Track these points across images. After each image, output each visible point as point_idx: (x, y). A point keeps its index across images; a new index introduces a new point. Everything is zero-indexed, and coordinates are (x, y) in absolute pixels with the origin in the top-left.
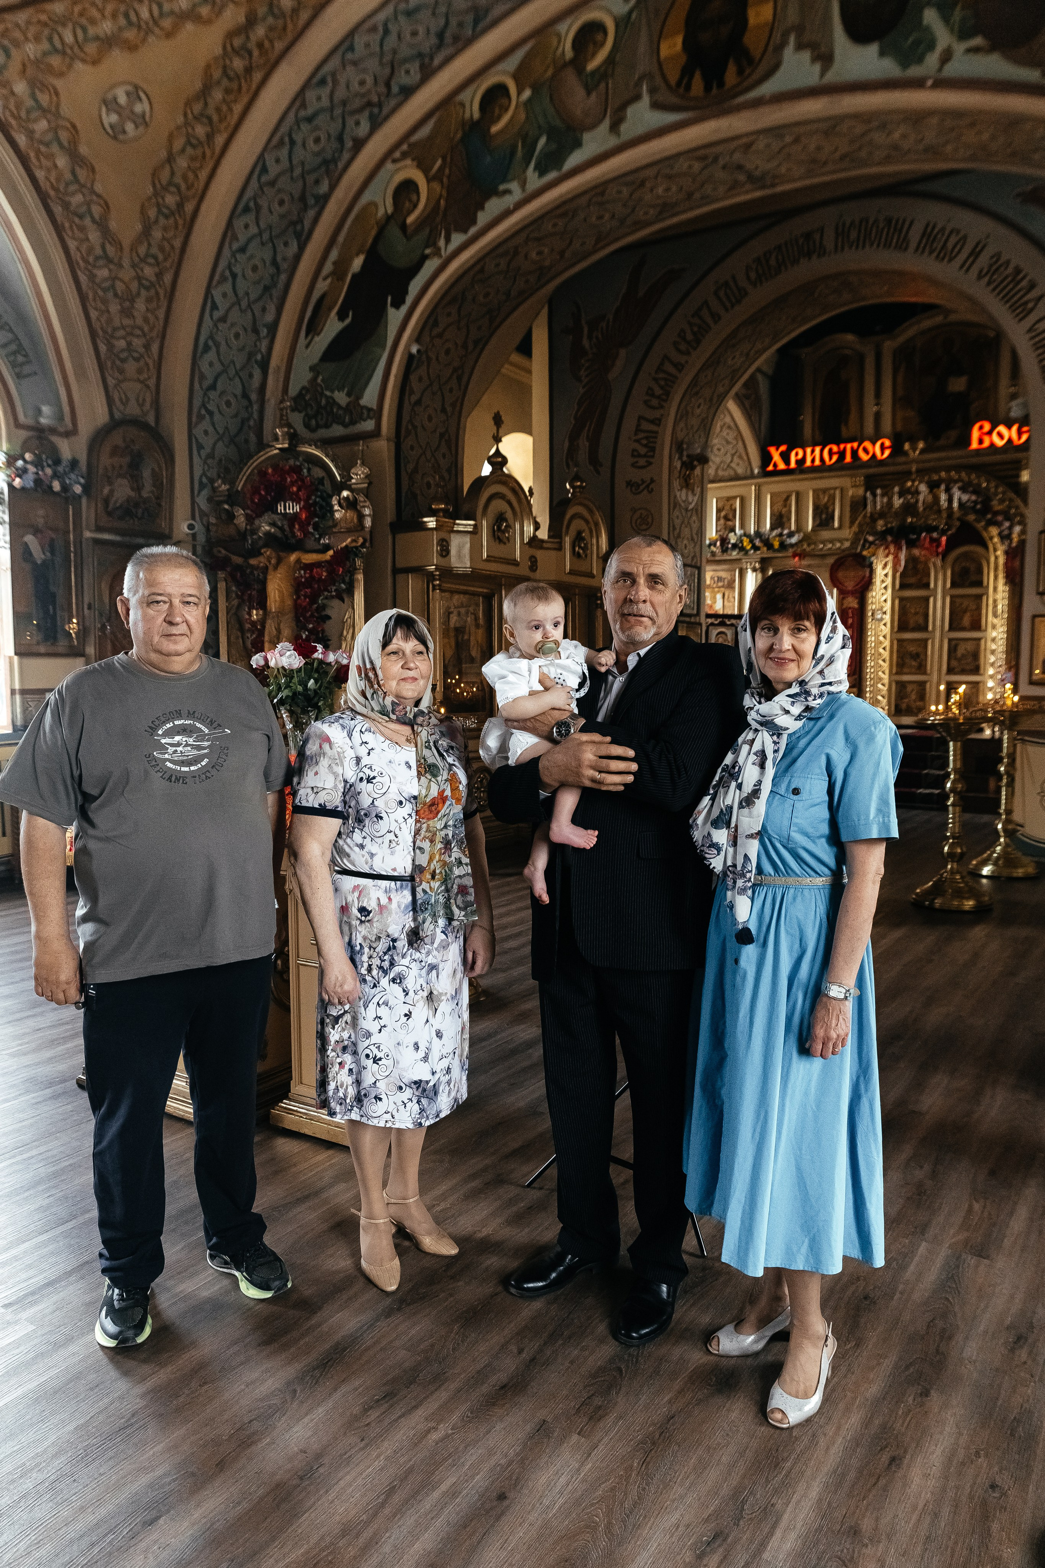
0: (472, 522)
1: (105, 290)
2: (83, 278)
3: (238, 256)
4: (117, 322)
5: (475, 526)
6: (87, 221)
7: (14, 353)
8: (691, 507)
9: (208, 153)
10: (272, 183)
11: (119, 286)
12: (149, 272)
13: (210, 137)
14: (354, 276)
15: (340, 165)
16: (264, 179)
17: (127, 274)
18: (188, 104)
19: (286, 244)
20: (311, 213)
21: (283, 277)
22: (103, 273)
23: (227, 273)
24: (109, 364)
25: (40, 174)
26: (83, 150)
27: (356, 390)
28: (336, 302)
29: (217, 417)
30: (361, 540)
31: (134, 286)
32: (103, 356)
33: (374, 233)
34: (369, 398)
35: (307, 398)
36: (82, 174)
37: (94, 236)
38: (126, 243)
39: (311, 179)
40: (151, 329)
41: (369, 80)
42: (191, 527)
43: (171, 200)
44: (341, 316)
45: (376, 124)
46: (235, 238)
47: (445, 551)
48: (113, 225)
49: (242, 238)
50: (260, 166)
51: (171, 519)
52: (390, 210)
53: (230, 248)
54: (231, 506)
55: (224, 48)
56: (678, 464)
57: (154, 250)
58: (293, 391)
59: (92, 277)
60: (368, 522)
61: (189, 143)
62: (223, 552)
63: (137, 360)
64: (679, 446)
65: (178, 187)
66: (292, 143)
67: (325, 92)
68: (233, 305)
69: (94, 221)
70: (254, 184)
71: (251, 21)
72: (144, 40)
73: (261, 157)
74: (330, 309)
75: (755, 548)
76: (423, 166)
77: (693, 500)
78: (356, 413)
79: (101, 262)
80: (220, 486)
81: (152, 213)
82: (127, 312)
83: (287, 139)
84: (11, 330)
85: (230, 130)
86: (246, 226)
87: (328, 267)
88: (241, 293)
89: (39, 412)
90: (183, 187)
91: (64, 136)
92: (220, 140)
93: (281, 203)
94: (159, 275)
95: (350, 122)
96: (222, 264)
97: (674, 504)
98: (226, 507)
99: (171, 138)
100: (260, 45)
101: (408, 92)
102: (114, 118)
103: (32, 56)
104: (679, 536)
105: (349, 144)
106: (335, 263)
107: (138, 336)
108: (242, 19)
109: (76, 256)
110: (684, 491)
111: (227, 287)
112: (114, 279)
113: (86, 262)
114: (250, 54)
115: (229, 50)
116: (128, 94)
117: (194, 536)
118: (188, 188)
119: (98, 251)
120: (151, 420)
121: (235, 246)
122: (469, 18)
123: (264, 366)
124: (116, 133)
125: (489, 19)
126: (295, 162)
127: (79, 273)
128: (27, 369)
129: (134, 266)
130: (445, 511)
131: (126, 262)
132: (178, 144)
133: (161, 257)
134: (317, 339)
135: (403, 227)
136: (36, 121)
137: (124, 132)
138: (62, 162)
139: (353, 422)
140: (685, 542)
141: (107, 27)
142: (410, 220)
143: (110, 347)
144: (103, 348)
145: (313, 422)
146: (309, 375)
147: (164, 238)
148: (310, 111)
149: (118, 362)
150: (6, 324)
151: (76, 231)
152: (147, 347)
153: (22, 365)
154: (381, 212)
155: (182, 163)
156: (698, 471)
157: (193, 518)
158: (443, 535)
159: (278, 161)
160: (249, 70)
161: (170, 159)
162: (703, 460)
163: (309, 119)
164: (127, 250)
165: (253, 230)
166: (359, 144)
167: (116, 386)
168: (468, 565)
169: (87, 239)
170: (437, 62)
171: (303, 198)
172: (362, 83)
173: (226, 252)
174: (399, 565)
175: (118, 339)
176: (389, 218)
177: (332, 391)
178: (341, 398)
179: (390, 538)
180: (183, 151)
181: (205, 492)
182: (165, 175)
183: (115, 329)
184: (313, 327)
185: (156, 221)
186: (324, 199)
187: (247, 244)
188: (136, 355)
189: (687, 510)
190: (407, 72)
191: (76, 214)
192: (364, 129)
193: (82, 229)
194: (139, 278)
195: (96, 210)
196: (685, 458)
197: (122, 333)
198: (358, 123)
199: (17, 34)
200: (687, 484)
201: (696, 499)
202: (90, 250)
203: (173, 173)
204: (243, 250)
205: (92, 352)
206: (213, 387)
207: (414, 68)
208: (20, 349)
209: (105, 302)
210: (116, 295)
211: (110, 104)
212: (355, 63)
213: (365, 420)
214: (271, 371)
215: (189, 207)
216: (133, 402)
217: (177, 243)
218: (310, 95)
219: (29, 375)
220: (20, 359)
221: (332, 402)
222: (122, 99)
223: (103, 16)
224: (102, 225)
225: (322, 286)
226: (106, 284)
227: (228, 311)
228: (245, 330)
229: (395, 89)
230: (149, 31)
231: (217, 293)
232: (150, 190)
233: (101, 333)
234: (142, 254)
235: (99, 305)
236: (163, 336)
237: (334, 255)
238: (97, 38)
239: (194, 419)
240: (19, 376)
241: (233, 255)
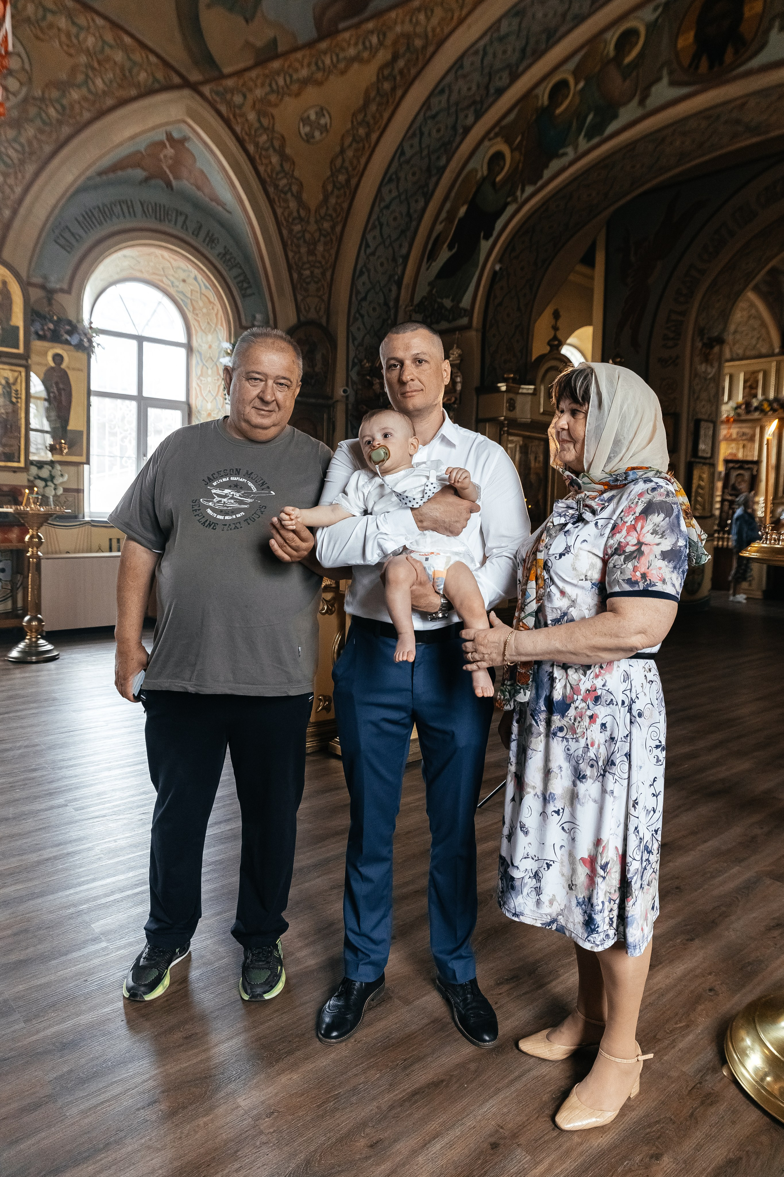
0: (532, 387)
1: (298, 239)
2: (285, 232)
3: (384, 212)
4: (305, 259)
5: (535, 389)
6: (289, 195)
7: (242, 282)
8: (710, 376)
9: (367, 146)
10: (408, 162)
11: (307, 236)
12: (326, 225)
13: (368, 135)
14: (460, 220)
15: (454, 145)
16: (402, 159)
17: (313, 227)
18: (354, 115)
19: (417, 201)
20: (434, 179)
21: (414, 223)
22: (297, 228)
23: (377, 223)
24: (299, 286)
25: (261, 169)
26: (288, 151)
27: (457, 298)
28: (447, 239)
29: (366, 317)
30: (453, 399)
31: (317, 235)
32: (295, 281)
33: (474, 190)
34: (466, 302)
35: (426, 303)
36: (287, 166)
37: (293, 205)
38: (313, 208)
39: (434, 157)
40: (326, 263)
41: (474, 88)
42: (345, 391)
43: (342, 178)
44: (450, 248)
45: (478, 116)
46: (382, 199)
47: (512, 406)
48: (305, 196)
49: (387, 199)
50: (400, 150)
51: (333, 386)
52: (485, 173)
53: (379, 205)
54: (371, 377)
55: (378, 76)
56: (699, 345)
57: (330, 212)
58: (417, 300)
59: (291, 231)
60: (459, 387)
61: (354, 140)
62: (365, 407)
63: (317, 283)
64: (701, 332)
65: (347, 169)
66: (422, 134)
67: (444, 98)
68: (379, 244)
69: (293, 195)
70: (395, 164)
71: (395, 57)
72: (327, 79)
73: (401, 145)
74: (444, 243)
75: (774, 410)
76: (508, 141)
77: (712, 371)
78: (457, 312)
79: (297, 221)
80: (365, 364)
81: (330, 188)
82: (311, 252)
83: (418, 132)
84: (241, 268)
85: (381, 130)
86: (390, 191)
87: (443, 215)
88: (385, 236)
89: (254, 317)
90: (350, 169)
91: (277, 144)
92: (374, 137)
93: (414, 174)
94: (333, 228)
95: (461, 116)
96: (374, 217)
97: (695, 375)
98: (368, 378)
99: (343, 137)
100: (401, 72)
101: (500, 92)
102: (307, 129)
103: (259, 96)
104: (698, 398)
105: (461, 131)
106: (448, 212)
107: (318, 268)
108: (389, 57)
109: (281, 218)
110: (704, 365)
111: (377, 232)
112: (304, 231)
113: (287, 221)
114: (395, 79)
115: (381, 77)
116: (317, 113)
117: (347, 397)
118: (354, 169)
119: (295, 214)
120: (324, 321)
121: (383, 205)
122: (544, 36)
123: (399, 284)
124: (309, 138)
125: (558, 35)
126: (423, 146)
127: (283, 228)
128: (249, 291)
129: (316, 222)
130: (514, 379)
131: (312, 220)
132: (348, 141)
133: (334, 215)
134: (434, 264)
135: (494, 184)
136: (261, 135)
137: (313, 137)
138: (275, 159)
139: (454, 319)
140: (703, 403)
141: (304, 73)
142: (498, 179)
143: (300, 275)
144: (295, 276)
145: (429, 320)
146: (428, 289)
147: (337, 203)
148: (434, 112)
149: (304, 285)
150: (238, 263)
151: (281, 201)
152: (323, 274)
153: (246, 289)
154: (479, 175)
155: (350, 153)
156: (716, 349)
157: (347, 386)
158: (511, 395)
159: (412, 146)
160: (394, 89)
161: (342, 151)
162: (720, 341)
163: (433, 117)
164: (313, 212)
165: (395, 194)
166: (467, 130)
167: (302, 300)
168: (529, 416)
169: (288, 207)
170: (521, 68)
171: (429, 170)
172: (469, 89)
173: (377, 209)
174: (481, 416)
175: (305, 269)
176: (484, 179)
177: (442, 299)
178: (448, 303)
179: (475, 398)
180: (350, 145)
181: (356, 369)
182: (339, 162)
183: (304, 264)
184: (432, 256)
185: (332, 192)
186: (443, 169)
187: (391, 202)
188: (316, 279)
189: (706, 379)
190: (501, 78)
191: (282, 191)
192: (471, 119)
193: (286, 201)
194: (320, 230)
195: (295, 188)
196: (705, 341)
197: (307, 266)
198: (466, 116)
199: (251, 84)
200: (706, 359)
201: (714, 370)
202: (290, 214)
203: (344, 161)
204: (387, 207)
205: (288, 277)
206: (365, 299)
207: (505, 75)
208: (246, 279)
209: (298, 246)
210: (305, 241)
211: (306, 120)
212: (464, 76)
213: (462, 317)
214: (403, 286)
215: (354, 182)
216: (312, 310)
217: (345, 205)
218: (434, 101)
219: (250, 295)
220: (245, 285)
221: (442, 306)
222: (313, 117)
223: (302, 66)
224: (298, 198)
225: (439, 228)
226: (299, 235)
227: (376, 248)
228: (388, 260)
229: (492, 91)
230: (330, 72)
231: (369, 237)
232: (329, 173)
233: (295, 267)
234: (322, 214)
235: (294, 248)
236: (334, 267)
237: (448, 206)
238: (298, 80)
239: (351, 320)
240: (244, 296)
241: (381, 211)
